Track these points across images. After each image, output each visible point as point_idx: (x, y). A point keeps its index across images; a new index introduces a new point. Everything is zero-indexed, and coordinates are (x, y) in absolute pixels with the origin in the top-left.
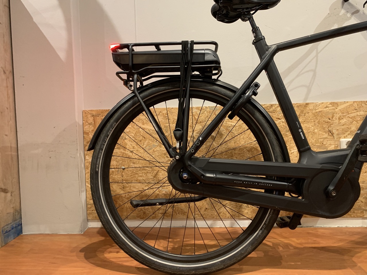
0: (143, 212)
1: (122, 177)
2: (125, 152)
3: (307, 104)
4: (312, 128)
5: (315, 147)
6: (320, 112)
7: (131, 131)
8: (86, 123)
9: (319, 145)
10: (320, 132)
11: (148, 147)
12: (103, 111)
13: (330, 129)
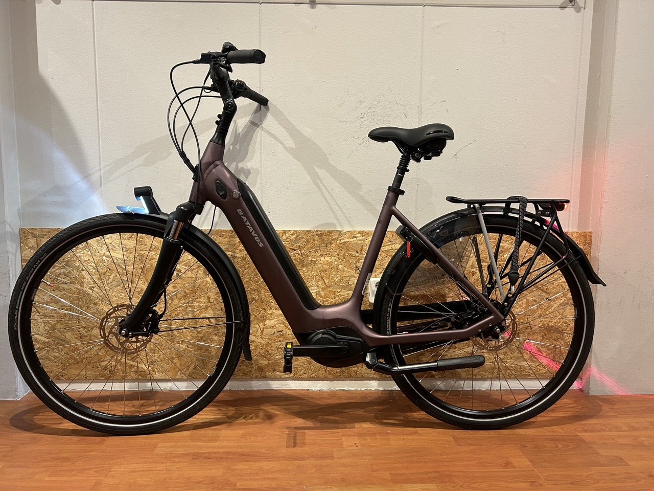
0: (108, 370)
1: (79, 322)
2: (82, 288)
3: (330, 232)
4: (336, 263)
5: (339, 287)
6: (346, 242)
7: (90, 259)
8: (24, 246)
9: (343, 284)
10: (346, 269)
11: (115, 283)
12: (49, 231)
13: (358, 265)
